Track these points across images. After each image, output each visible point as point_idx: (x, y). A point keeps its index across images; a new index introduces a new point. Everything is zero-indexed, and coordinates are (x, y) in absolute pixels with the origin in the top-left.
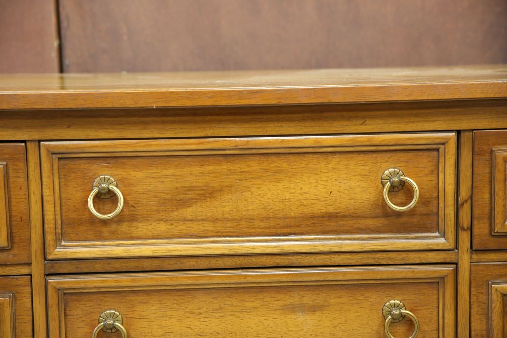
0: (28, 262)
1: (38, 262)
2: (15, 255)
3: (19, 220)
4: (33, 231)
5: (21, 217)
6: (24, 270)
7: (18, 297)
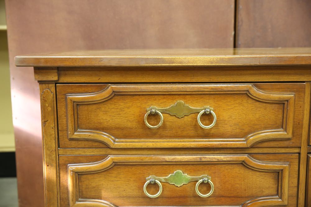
0: (299, 146)
1: (304, 147)
2: (293, 143)
3: (298, 124)
4: (304, 130)
5: (299, 122)
6: (297, 150)
7: (291, 165)
